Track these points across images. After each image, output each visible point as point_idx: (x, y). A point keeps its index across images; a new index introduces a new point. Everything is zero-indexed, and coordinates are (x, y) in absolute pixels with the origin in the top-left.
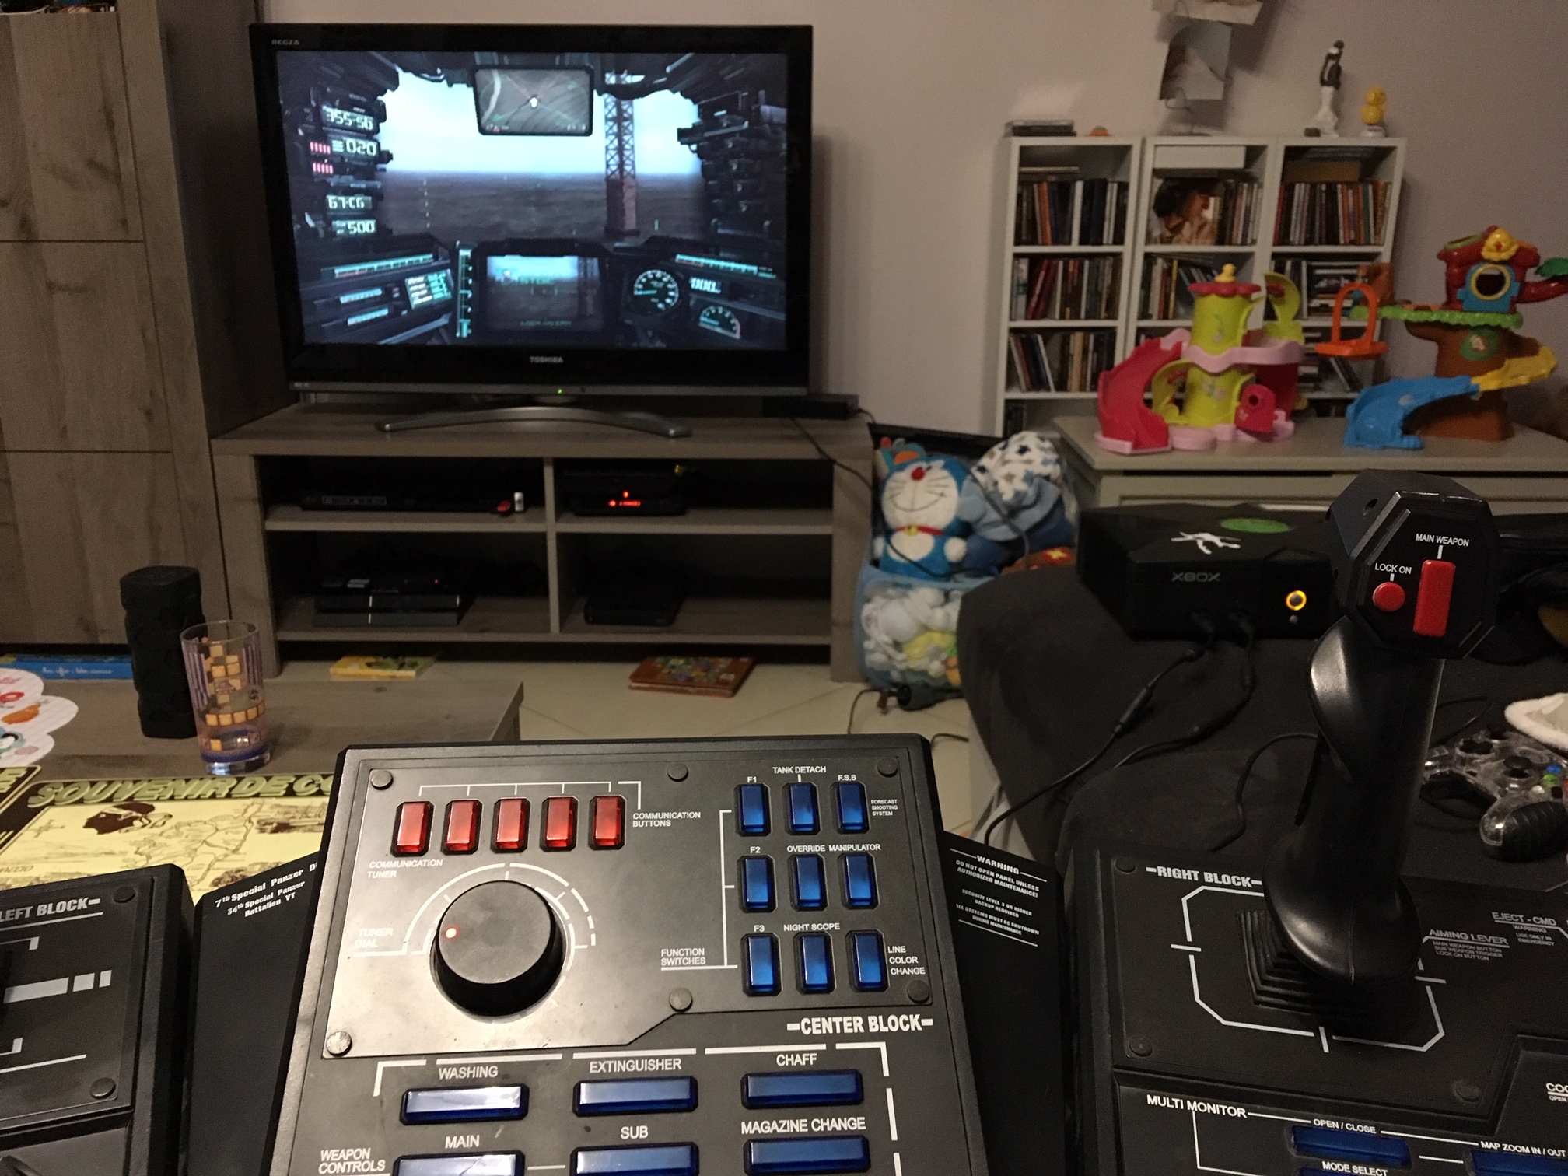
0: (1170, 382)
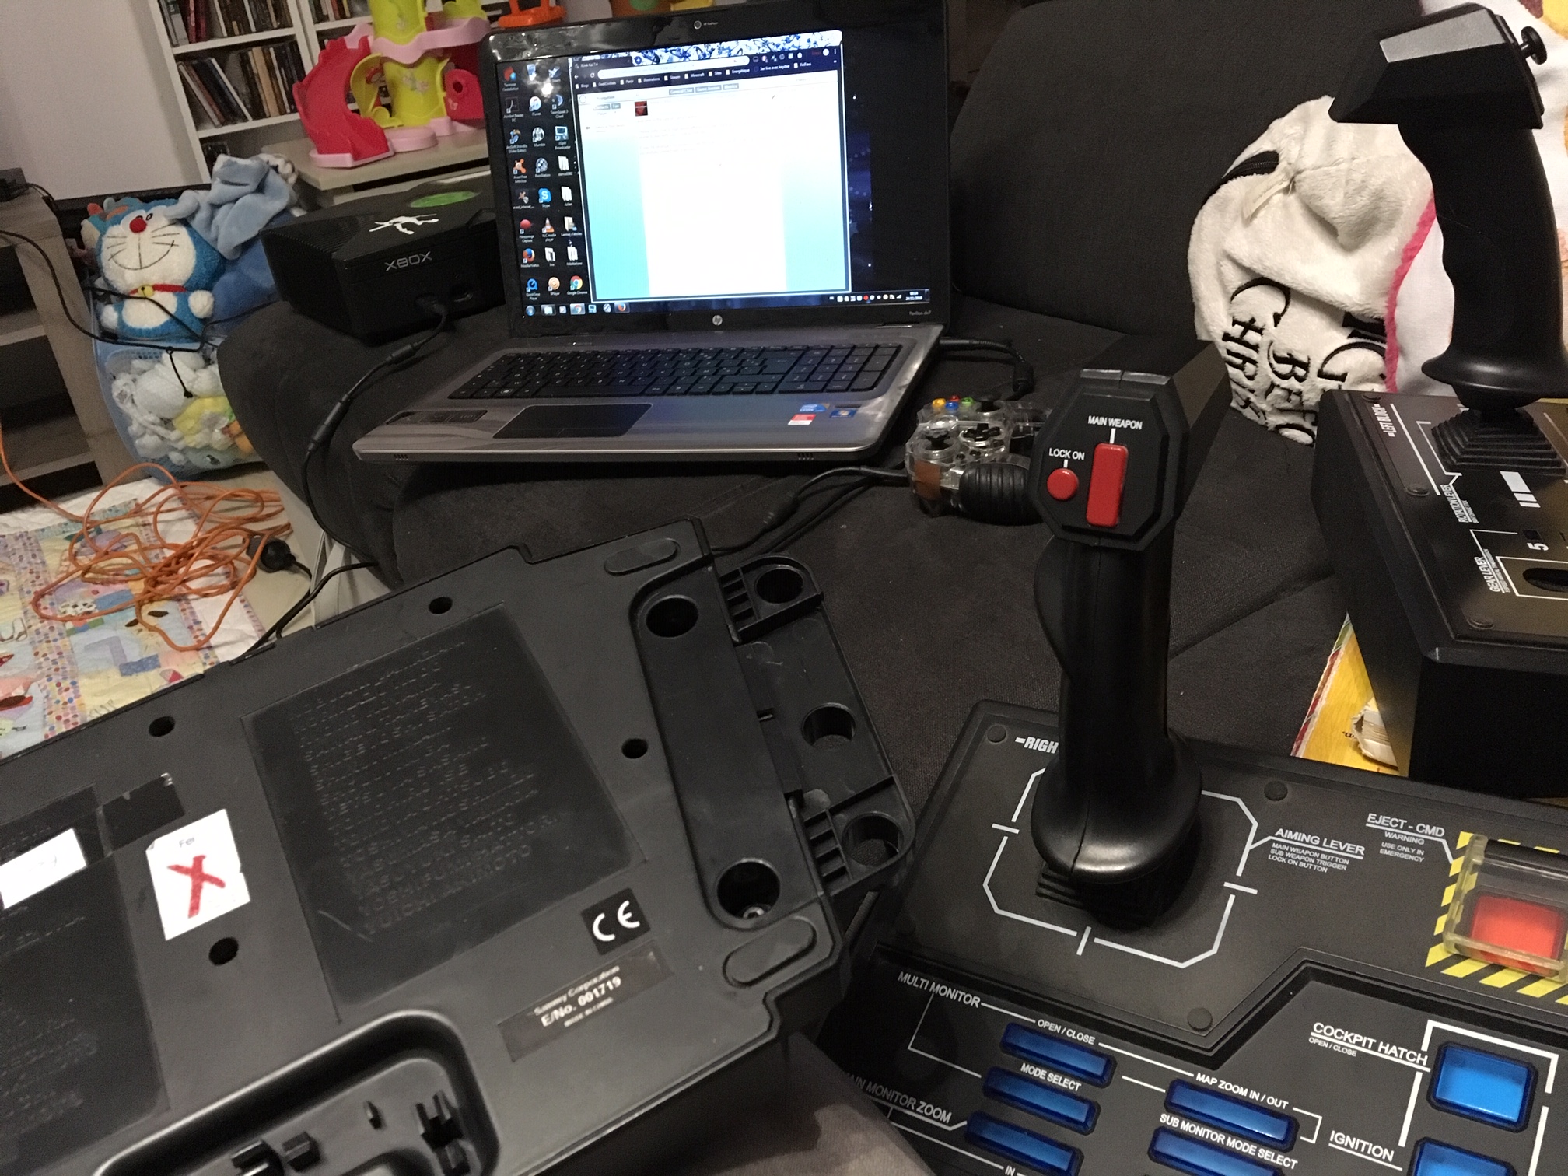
0: (369, 81)
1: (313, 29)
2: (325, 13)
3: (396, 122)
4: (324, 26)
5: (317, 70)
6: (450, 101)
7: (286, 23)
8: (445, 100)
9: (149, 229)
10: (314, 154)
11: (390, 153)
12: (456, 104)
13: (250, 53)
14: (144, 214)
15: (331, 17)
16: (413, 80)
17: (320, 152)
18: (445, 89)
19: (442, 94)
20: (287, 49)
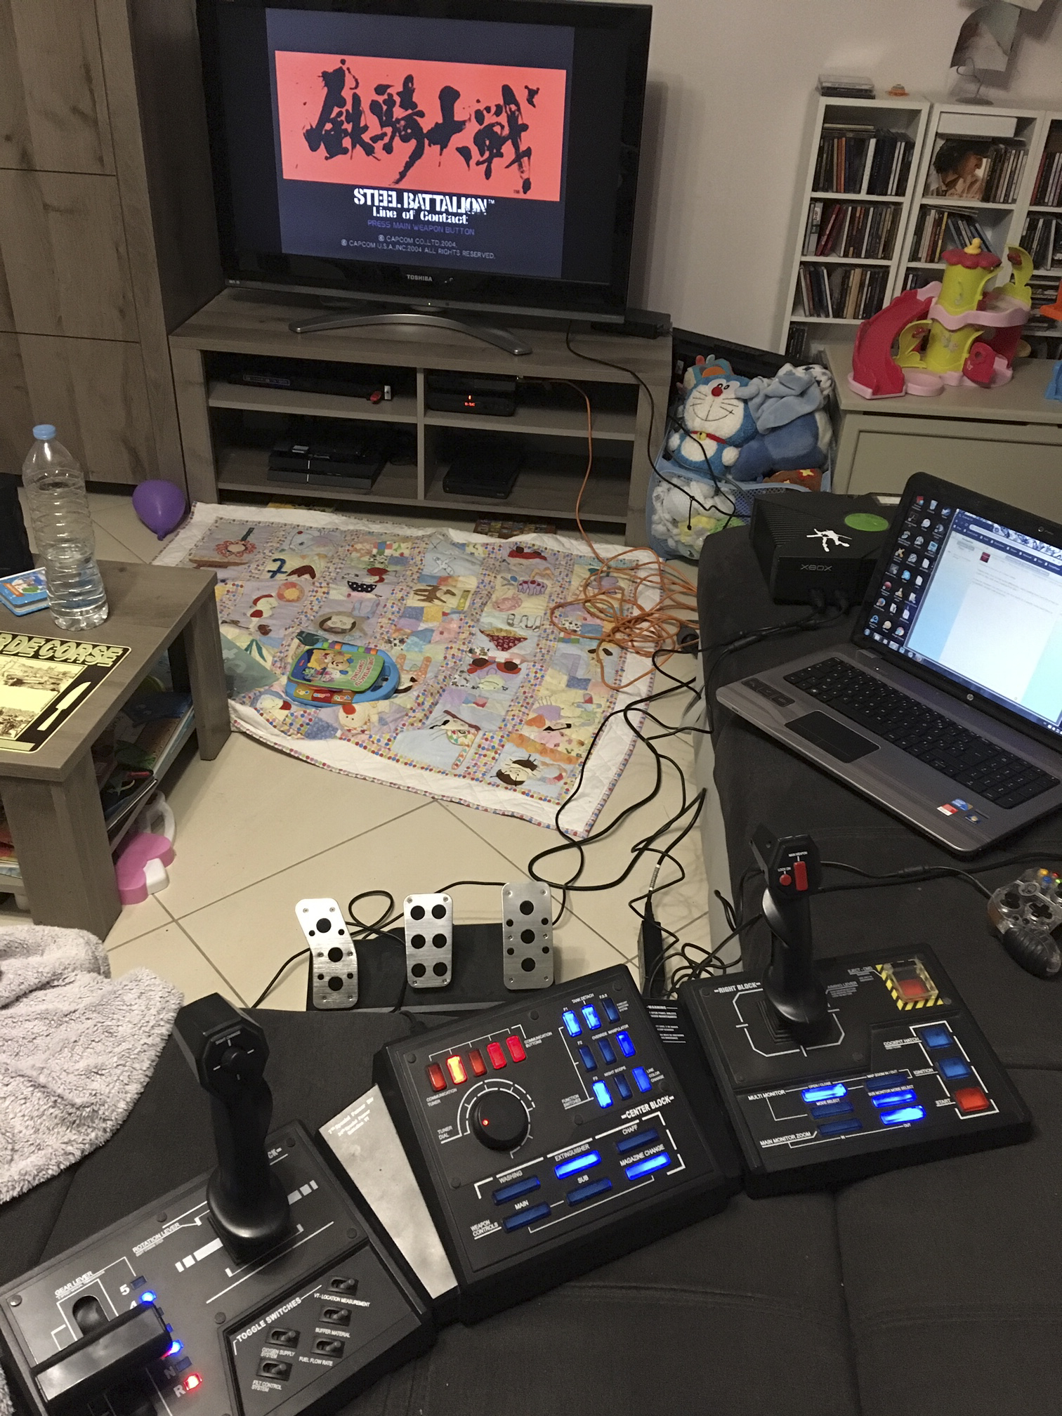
1: (905, 264)
2: (920, 256)
3: (922, 365)
4: (914, 265)
5: (889, 308)
6: (969, 363)
7: (887, 255)
8: (966, 360)
9: (722, 396)
10: (850, 379)
11: (903, 394)
12: (972, 367)
13: (853, 272)
14: (724, 383)
15: (923, 260)
16: (949, 340)
17: (855, 379)
18: (970, 352)
19: (965, 355)
20: (880, 277)
